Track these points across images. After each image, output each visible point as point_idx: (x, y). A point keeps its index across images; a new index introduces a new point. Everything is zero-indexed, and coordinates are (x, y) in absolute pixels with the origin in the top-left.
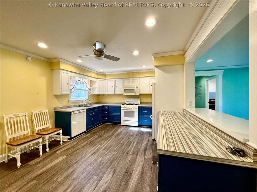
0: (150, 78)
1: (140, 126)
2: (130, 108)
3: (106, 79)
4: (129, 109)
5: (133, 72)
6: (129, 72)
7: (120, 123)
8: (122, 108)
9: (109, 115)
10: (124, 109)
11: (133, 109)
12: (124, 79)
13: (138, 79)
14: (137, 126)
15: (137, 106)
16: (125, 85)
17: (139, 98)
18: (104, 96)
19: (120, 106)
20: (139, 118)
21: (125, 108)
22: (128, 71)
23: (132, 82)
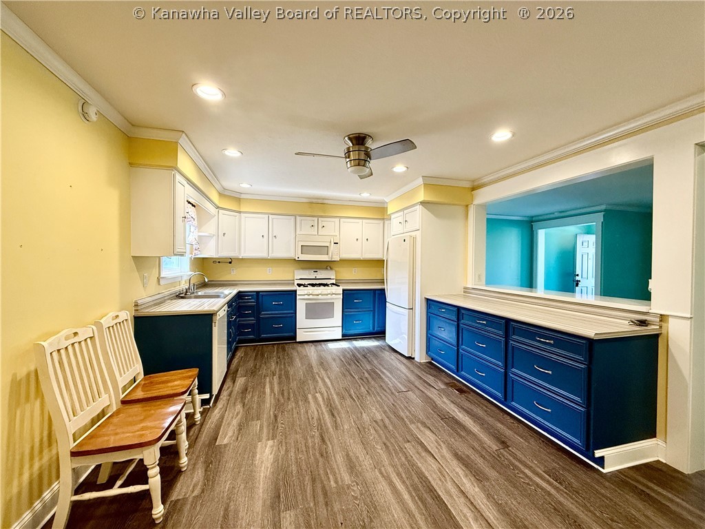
0: (365, 221)
1: (346, 337)
2: (322, 295)
3: (240, 212)
4: (320, 297)
5: (326, 201)
6: (314, 201)
7: (295, 338)
8: (299, 295)
9: (258, 319)
10: (306, 297)
11: (328, 299)
12: (298, 218)
13: (337, 220)
14: (341, 338)
15: (339, 290)
16: (302, 233)
17: (331, 269)
18: (230, 263)
19: (296, 291)
20: (344, 318)
21: (309, 295)
22: (313, 198)
23: (320, 227)
